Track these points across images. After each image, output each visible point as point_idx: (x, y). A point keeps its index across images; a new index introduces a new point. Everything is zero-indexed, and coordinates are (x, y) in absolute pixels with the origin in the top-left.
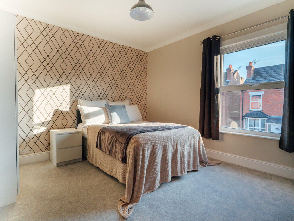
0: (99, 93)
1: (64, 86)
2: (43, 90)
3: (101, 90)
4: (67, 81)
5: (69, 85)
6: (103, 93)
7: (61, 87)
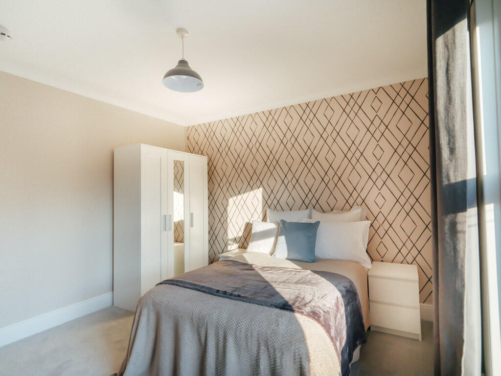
0: (304, 196)
1: (255, 191)
2: (235, 198)
3: (307, 191)
4: (259, 183)
5: (261, 189)
6: (310, 196)
7: (252, 192)
